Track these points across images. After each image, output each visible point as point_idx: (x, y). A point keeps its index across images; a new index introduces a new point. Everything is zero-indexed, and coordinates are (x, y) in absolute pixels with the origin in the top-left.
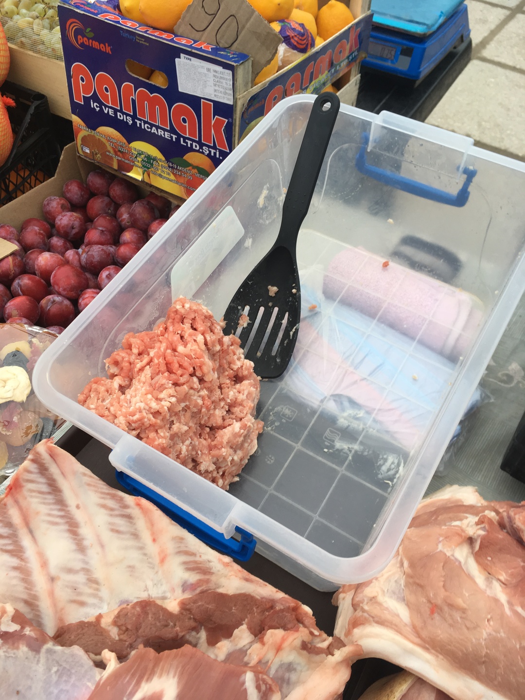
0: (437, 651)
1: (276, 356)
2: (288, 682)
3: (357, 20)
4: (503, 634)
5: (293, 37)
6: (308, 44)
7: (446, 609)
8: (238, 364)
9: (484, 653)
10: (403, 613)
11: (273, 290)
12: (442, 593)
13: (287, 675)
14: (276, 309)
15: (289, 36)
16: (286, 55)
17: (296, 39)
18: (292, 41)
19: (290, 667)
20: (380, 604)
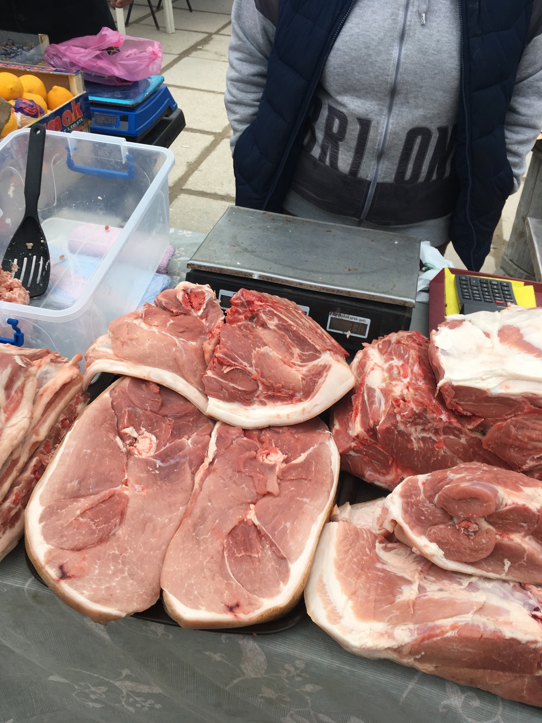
0: (126, 360)
1: (39, 283)
2: (46, 378)
3: (75, 97)
4: (155, 342)
5: (25, 108)
6: (37, 112)
7: (129, 342)
8: (10, 281)
9: (148, 353)
10: (110, 351)
11: (30, 245)
12: (127, 336)
13: (45, 376)
14: (35, 257)
15: (22, 107)
16: (23, 119)
17: (28, 109)
18: (25, 110)
19: (46, 372)
20: (97, 351)
